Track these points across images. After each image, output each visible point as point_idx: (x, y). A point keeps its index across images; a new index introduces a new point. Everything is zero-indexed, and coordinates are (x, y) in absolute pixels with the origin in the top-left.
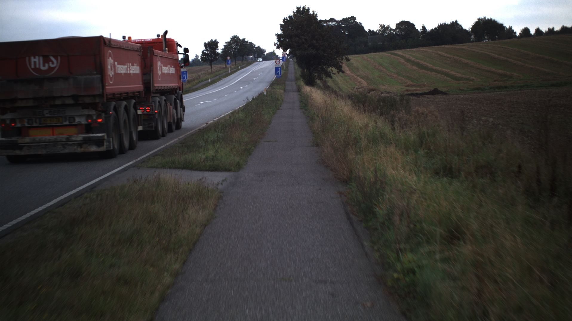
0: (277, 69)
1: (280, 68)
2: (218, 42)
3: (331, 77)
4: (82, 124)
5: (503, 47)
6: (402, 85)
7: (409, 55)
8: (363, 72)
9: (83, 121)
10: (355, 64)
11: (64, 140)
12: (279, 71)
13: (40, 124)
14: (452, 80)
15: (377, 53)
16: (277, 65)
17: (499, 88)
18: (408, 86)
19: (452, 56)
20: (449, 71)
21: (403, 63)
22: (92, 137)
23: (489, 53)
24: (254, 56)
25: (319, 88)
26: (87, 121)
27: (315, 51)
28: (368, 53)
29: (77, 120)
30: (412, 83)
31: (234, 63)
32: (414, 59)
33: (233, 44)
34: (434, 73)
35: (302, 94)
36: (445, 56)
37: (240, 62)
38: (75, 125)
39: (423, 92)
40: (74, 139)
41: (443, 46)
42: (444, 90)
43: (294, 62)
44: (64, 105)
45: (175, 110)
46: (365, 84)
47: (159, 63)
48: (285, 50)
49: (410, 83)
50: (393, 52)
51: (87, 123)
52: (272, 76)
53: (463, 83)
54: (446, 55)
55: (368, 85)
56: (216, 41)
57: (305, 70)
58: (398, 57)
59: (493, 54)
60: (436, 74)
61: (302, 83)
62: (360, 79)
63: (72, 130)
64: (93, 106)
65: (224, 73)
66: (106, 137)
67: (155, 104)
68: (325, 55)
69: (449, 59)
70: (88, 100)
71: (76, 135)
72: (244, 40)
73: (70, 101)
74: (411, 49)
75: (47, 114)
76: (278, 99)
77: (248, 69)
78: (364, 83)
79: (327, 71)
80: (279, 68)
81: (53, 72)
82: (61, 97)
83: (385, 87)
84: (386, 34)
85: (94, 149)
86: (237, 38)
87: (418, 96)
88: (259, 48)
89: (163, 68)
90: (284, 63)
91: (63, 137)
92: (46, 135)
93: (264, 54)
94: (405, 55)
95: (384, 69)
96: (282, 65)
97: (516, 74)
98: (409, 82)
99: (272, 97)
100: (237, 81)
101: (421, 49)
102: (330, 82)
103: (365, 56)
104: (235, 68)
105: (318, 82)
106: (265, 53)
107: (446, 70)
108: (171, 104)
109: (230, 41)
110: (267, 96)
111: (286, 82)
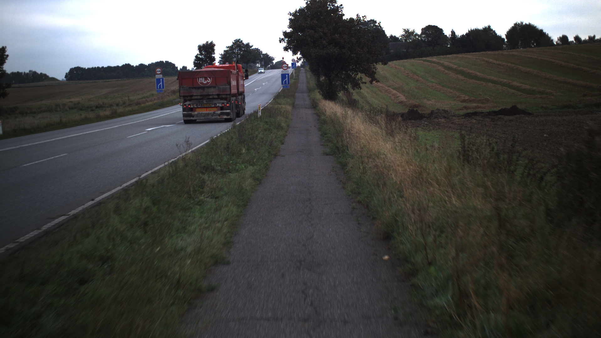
0: (283, 76)
1: (288, 75)
2: (214, 45)
6: (455, 100)
7: (447, 62)
8: (394, 81)
9: (220, 105)
12: (287, 79)
13: (201, 106)
14: (522, 94)
15: (405, 60)
16: (285, 71)
18: (464, 101)
19: (504, 63)
21: (444, 71)
22: (225, 112)
23: (551, 60)
24: (261, 64)
26: (222, 105)
27: (338, 50)
29: (218, 105)
30: (467, 98)
33: (235, 49)
38: (217, 107)
40: (216, 113)
44: (213, 98)
46: (402, 98)
49: (464, 97)
55: (406, 99)
56: (212, 43)
57: (322, 78)
60: (494, 85)
61: (318, 95)
63: (215, 109)
64: (225, 99)
66: (230, 112)
67: (239, 100)
70: (223, 96)
71: (217, 111)
72: (248, 44)
73: (216, 97)
75: (205, 102)
78: (400, 96)
82: (213, 95)
83: (431, 102)
84: (411, 40)
85: (225, 117)
86: (240, 42)
88: (266, 56)
89: (241, 81)
90: (294, 71)
91: (212, 112)
92: (204, 111)
93: (272, 63)
98: (462, 96)
102: (356, 94)
105: (341, 94)
107: (505, 80)
109: (232, 45)
111: (297, 94)
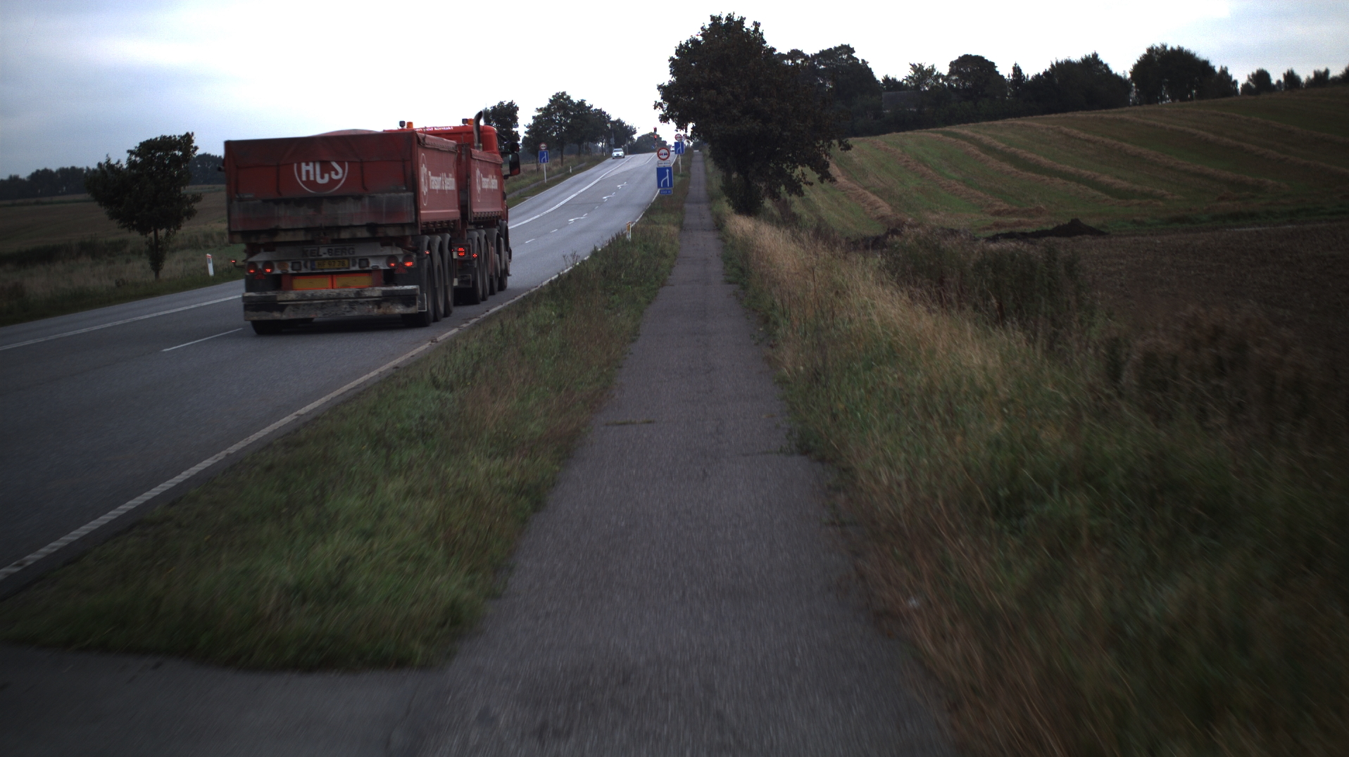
0: (661, 172)
1: (670, 169)
2: (517, 109)
3: (801, 193)
4: (380, 270)
5: (1222, 116)
6: (982, 211)
7: (990, 135)
8: (877, 178)
9: (382, 265)
10: (855, 160)
11: (353, 295)
12: (668, 177)
13: (313, 269)
14: (1108, 197)
15: (909, 133)
16: (663, 162)
17: (1236, 216)
18: (998, 213)
19: (1097, 138)
20: (1097, 174)
21: (977, 156)
22: (397, 291)
23: (1190, 130)
24: (608, 142)
25: (771, 220)
26: (389, 265)
27: (760, 124)
28: (885, 133)
29: (372, 263)
30: (1005, 206)
31: (559, 160)
32: (1003, 145)
33: (555, 113)
34: (1059, 181)
35: (728, 237)
36: (1079, 138)
37: (573, 157)
38: (369, 272)
39: (1039, 229)
40: (367, 294)
41: (1069, 114)
42: (1093, 222)
43: (704, 155)
44: (355, 241)
45: (498, 255)
46: (885, 209)
47: (478, 172)
48: (681, 125)
49: (1001, 206)
50: (948, 129)
51: (388, 268)
52: (649, 190)
53: (1139, 204)
54: (1082, 135)
55: (893, 210)
56: (511, 104)
57: (735, 176)
58: (963, 142)
59: (1201, 133)
60: (1065, 181)
61: (725, 207)
62: (873, 198)
63: (364, 280)
64: (399, 241)
65: (532, 184)
66: (419, 292)
67: (473, 243)
68: (785, 134)
69: (1091, 146)
70: (392, 232)
71: (371, 288)
72: (582, 103)
73: (365, 234)
74: (991, 123)
75: (325, 254)
76: (662, 252)
77: (592, 174)
78: (882, 207)
79: (791, 176)
80: (668, 171)
81: (337, 187)
82: (351, 226)
83: (937, 217)
84: (927, 86)
85: (399, 309)
86: (565, 100)
87: (1030, 239)
88: (619, 123)
89: (484, 179)
90: (680, 158)
91: (350, 291)
92: (321, 288)
93: (632, 139)
94: (978, 136)
95: (931, 172)
96: (676, 163)
97: (1270, 181)
98: (998, 203)
99: (646, 247)
100: (562, 203)
101: (1019, 122)
102: (797, 206)
103: (877, 140)
104: (559, 172)
105: (768, 203)
106: (636, 137)
107: (1089, 173)
108: (492, 245)
109: (549, 106)
110: (633, 243)
111: (686, 206)
